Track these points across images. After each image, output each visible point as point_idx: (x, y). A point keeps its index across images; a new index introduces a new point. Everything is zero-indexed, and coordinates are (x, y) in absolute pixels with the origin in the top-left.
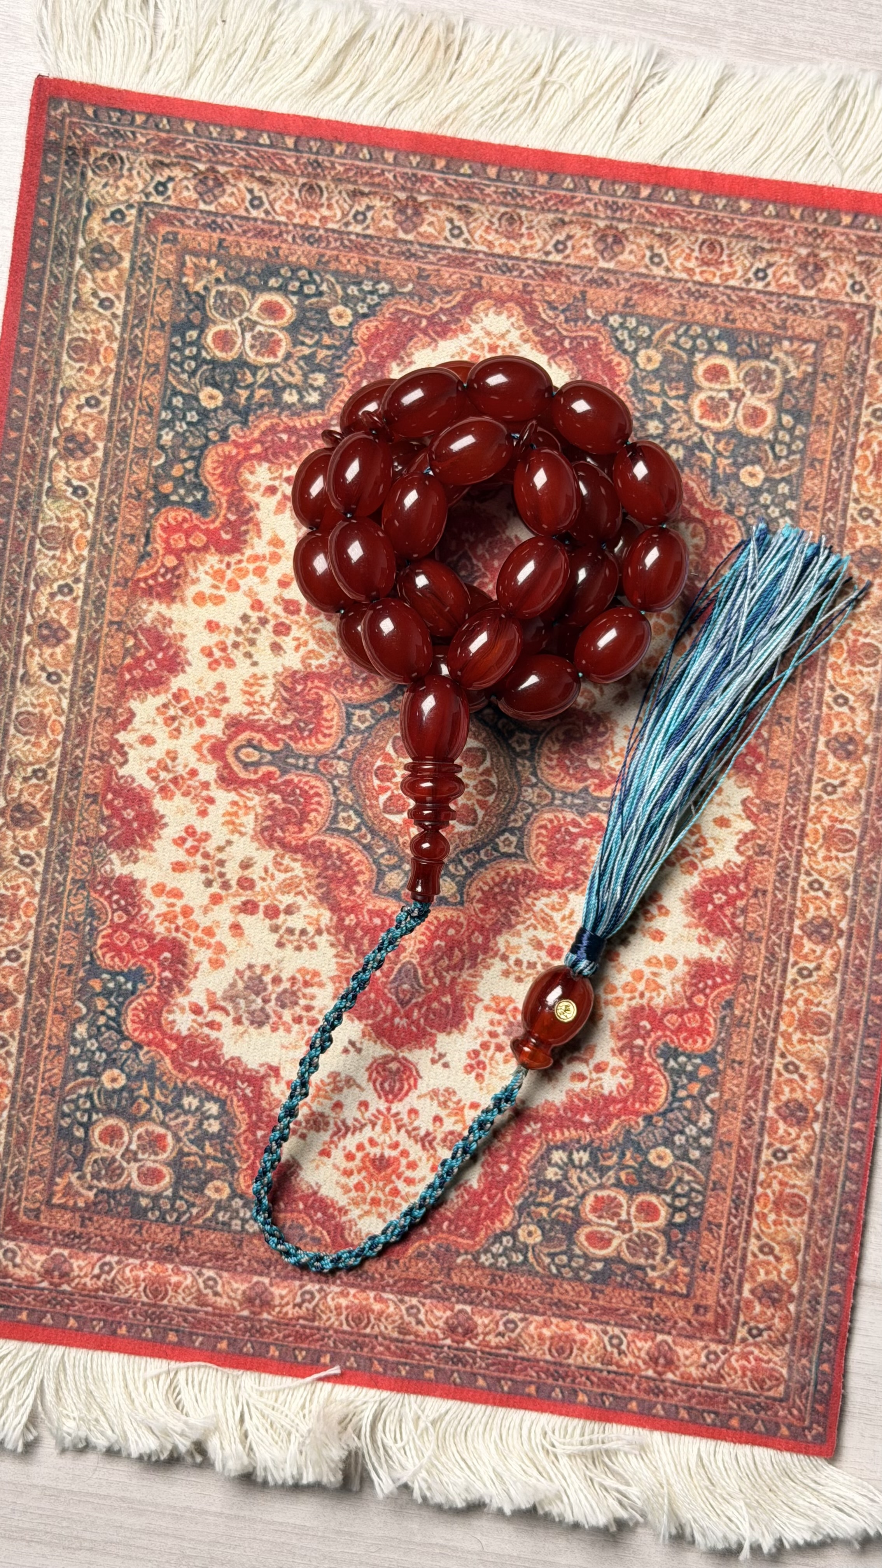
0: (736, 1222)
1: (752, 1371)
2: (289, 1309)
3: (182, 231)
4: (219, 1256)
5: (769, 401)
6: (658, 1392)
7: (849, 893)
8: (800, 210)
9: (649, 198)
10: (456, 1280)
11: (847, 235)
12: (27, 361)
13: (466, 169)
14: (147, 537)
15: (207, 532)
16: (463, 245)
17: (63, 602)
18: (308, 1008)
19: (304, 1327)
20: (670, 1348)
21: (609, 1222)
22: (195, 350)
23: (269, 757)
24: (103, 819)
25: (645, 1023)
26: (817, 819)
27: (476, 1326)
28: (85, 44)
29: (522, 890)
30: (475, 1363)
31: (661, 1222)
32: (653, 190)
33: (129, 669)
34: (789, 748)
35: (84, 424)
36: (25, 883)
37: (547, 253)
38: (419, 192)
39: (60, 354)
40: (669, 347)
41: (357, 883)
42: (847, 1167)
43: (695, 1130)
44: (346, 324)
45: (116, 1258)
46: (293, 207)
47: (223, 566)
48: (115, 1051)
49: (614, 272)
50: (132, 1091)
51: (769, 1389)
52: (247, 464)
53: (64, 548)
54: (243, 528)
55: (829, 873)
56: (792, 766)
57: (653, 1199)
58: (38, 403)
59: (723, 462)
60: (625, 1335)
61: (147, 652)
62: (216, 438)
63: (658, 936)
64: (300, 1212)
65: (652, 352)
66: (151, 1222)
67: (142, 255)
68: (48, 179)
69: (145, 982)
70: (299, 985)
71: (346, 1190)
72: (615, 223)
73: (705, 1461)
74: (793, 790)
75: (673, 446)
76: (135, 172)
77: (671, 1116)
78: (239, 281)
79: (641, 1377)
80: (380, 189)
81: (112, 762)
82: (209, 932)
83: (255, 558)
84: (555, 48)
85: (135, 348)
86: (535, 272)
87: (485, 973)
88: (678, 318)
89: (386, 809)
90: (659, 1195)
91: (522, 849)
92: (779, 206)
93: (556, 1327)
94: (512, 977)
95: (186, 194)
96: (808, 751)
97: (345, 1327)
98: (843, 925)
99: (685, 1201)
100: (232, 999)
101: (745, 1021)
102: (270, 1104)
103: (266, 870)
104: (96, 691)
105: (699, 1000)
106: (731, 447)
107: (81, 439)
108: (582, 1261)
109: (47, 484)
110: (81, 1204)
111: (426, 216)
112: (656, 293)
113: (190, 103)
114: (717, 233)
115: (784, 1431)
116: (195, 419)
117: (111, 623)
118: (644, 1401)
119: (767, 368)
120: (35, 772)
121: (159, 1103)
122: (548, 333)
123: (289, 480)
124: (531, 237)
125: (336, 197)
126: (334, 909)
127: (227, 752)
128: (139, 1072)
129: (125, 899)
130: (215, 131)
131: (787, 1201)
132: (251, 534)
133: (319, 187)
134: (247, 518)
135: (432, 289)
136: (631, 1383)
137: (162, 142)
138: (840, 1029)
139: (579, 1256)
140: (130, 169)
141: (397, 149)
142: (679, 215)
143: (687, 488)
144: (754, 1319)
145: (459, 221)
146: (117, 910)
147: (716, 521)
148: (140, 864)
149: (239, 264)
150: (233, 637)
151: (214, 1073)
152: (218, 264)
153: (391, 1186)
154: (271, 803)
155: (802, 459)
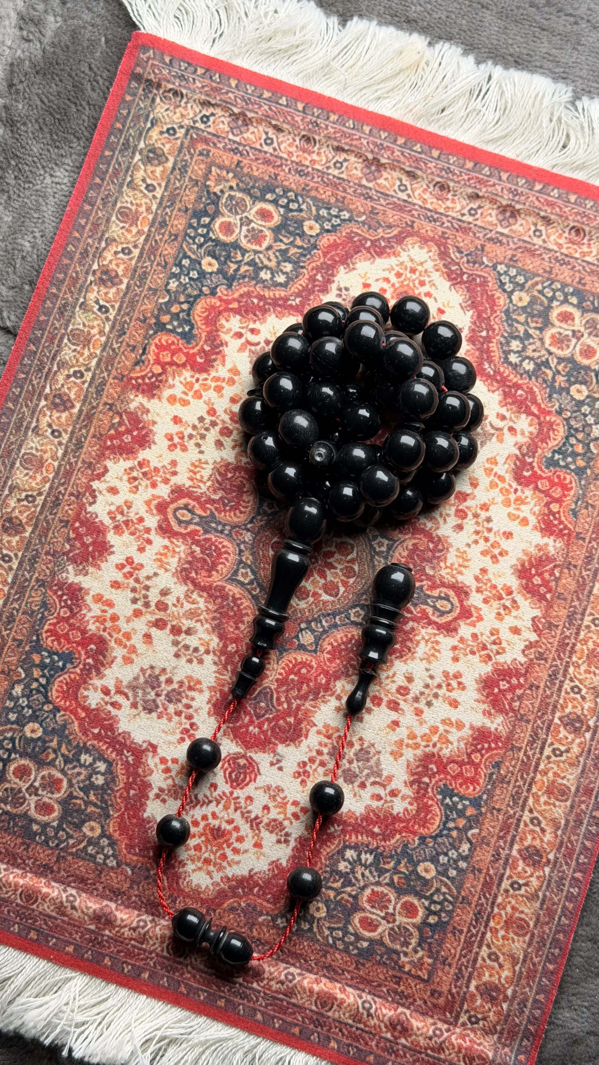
0: (474, 931)
1: (466, 1049)
2: (126, 931)
3: (213, 150)
4: (83, 880)
5: (598, 343)
9: (540, 192)
10: (255, 933)
12: (87, 215)
13: (418, 148)
14: (144, 349)
15: (187, 354)
16: (406, 198)
17: (75, 383)
18: (188, 707)
19: (133, 946)
20: (407, 1019)
21: (379, 912)
22: (205, 231)
23: (197, 520)
24: (68, 540)
25: (433, 766)
26: (585, 642)
27: (264, 972)
30: (257, 1001)
31: (418, 920)
32: (544, 187)
33: (112, 438)
34: (573, 586)
35: (117, 265)
37: (463, 215)
38: (382, 156)
39: (111, 215)
40: (536, 293)
41: (243, 622)
42: (564, 906)
43: (456, 854)
44: (314, 234)
45: (5, 866)
46: (293, 149)
47: (194, 380)
48: (40, 710)
49: (507, 236)
50: (44, 742)
52: (226, 314)
53: (84, 346)
54: (213, 357)
55: (587, 683)
56: (572, 601)
57: (416, 902)
58: (88, 244)
59: (560, 379)
60: (375, 1002)
61: (127, 429)
62: (208, 292)
63: (454, 704)
64: (149, 858)
65: (523, 294)
66: (38, 843)
67: (182, 160)
68: (128, 98)
69: (72, 663)
70: (185, 688)
74: (571, 617)
75: (527, 361)
76: (189, 105)
77: (440, 840)
78: (247, 191)
79: (381, 1038)
80: (356, 149)
81: (84, 500)
82: (128, 636)
83: (217, 379)
85: (164, 221)
86: (452, 226)
87: (322, 706)
88: (546, 275)
90: (419, 900)
93: (324, 985)
94: (342, 713)
95: (221, 126)
96: (586, 592)
98: (591, 723)
99: (438, 907)
100: (133, 687)
101: (506, 780)
102: (144, 771)
104: (84, 449)
105: (476, 758)
106: (567, 370)
107: (113, 274)
108: (352, 938)
109: (82, 300)
111: (384, 173)
112: (533, 255)
113: (236, 68)
114: (583, 223)
116: (196, 276)
117: (106, 404)
118: (380, 1056)
120: (27, 496)
121: (63, 755)
122: (454, 268)
123: (253, 331)
124: (453, 201)
125: (324, 149)
126: (221, 637)
127: (169, 510)
128: (53, 729)
129: (71, 600)
130: (250, 89)
131: (515, 923)
132: (218, 362)
133: (314, 140)
134: (217, 350)
135: (378, 222)
136: (372, 1040)
137: (212, 89)
138: (577, 799)
139: (352, 934)
140: (186, 103)
141: (373, 125)
142: (559, 207)
143: (531, 391)
144: (475, 1010)
145: (406, 181)
146: (64, 607)
147: (548, 418)
148: (88, 577)
149: (248, 180)
150: (190, 430)
151: (108, 740)
152: (234, 177)
153: (222, 852)
154: (192, 552)
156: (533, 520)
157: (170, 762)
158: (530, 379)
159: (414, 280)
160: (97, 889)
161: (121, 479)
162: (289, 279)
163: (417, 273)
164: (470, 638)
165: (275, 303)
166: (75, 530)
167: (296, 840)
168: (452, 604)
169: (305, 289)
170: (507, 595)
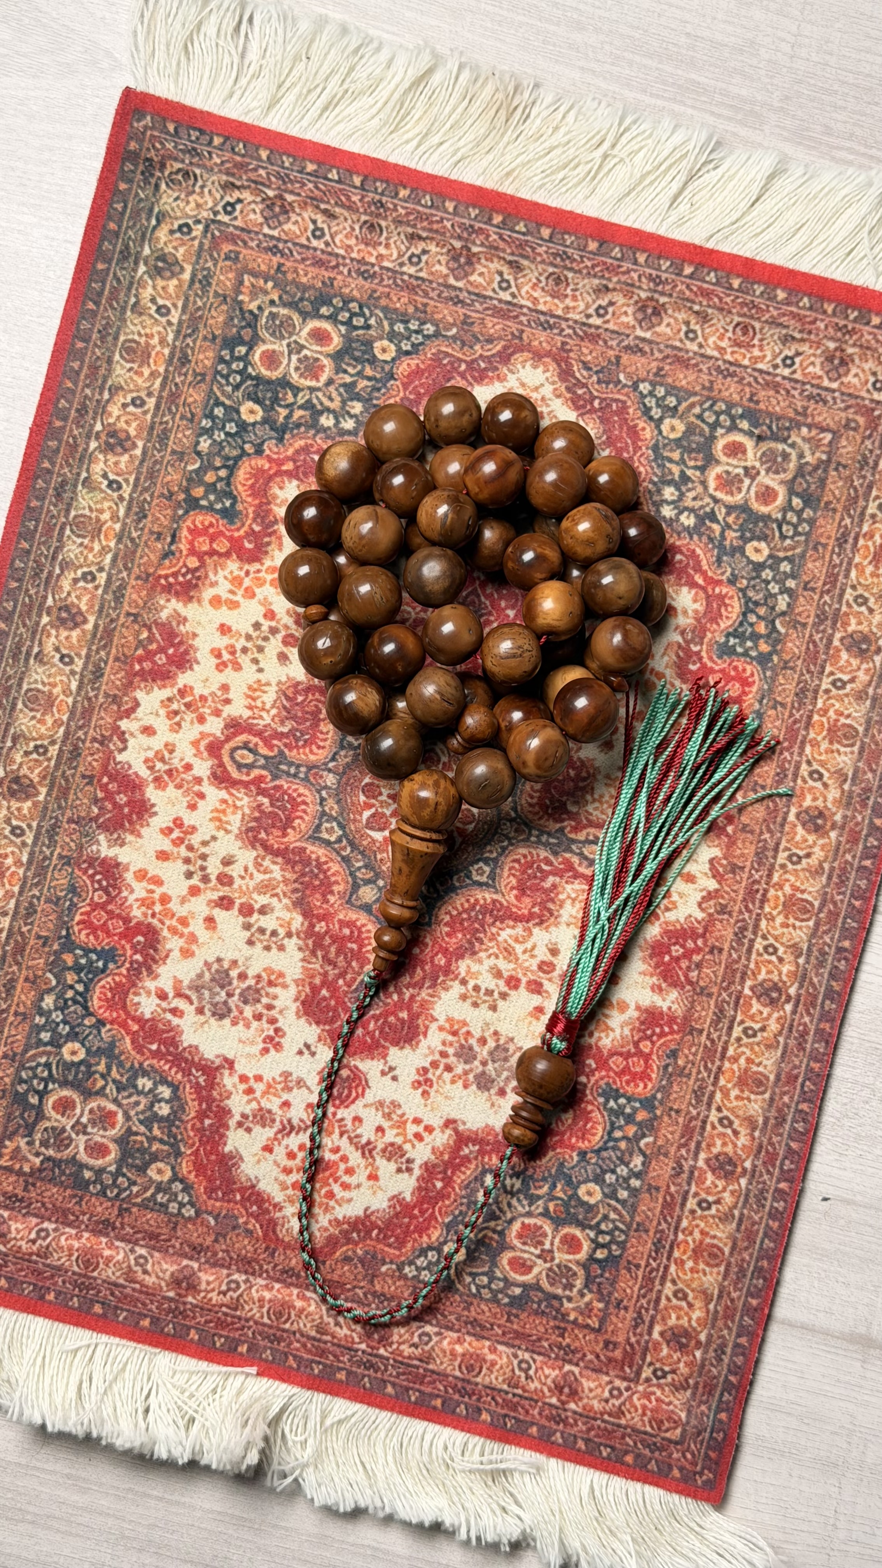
0: (654, 1264)
1: (652, 1411)
2: (213, 1295)
3: (244, 251)
4: (153, 1236)
5: (782, 482)
6: (558, 1419)
7: (801, 961)
8: (833, 306)
9: (691, 276)
10: (377, 1287)
11: (875, 335)
12: (80, 355)
13: (521, 227)
14: (174, 536)
15: (231, 539)
16: (509, 298)
17: (85, 589)
18: (270, 1007)
19: (226, 1314)
20: (576, 1379)
21: (532, 1250)
22: (241, 365)
23: (262, 761)
24: (96, 801)
25: (591, 1062)
26: (780, 886)
27: (392, 1334)
28: (174, 64)
29: (489, 920)
30: (386, 1370)
31: (582, 1255)
32: (696, 269)
33: (140, 660)
34: (761, 814)
35: (127, 422)
36: (13, 853)
37: (589, 316)
38: (474, 243)
39: (113, 352)
40: (693, 419)
41: (332, 892)
42: (767, 1225)
43: (626, 1170)
44: (389, 359)
45: (53, 1226)
46: (352, 242)
47: (242, 574)
48: (79, 1025)
49: (650, 342)
50: (89, 1066)
51: (667, 1431)
52: (278, 479)
53: (93, 537)
54: (266, 539)
55: (784, 940)
56: (761, 833)
57: (578, 1232)
58: (86, 397)
59: (731, 535)
60: (534, 1361)
61: (159, 646)
62: (252, 451)
64: (236, 1203)
65: (676, 422)
66: (92, 1194)
67: (204, 269)
68: (123, 186)
69: (116, 962)
70: (263, 983)
71: (284, 1187)
72: (656, 296)
73: (597, 1493)
74: (760, 855)
75: (686, 514)
76: (206, 190)
77: (604, 1154)
78: (292, 305)
79: (545, 1403)
80: (437, 234)
81: (112, 747)
82: (184, 922)
83: (274, 569)
84: (620, 125)
85: (185, 356)
86: (575, 333)
87: (443, 994)
88: (705, 393)
89: (369, 826)
90: (583, 1230)
91: (494, 880)
92: (814, 299)
93: (469, 1345)
94: (469, 1001)
95: (252, 216)
96: (779, 819)
97: (266, 1320)
98: (792, 991)
99: (608, 1238)
100: (197, 988)
101: (687, 1071)
102: (220, 1094)
103: (246, 869)
104: (105, 678)
105: (646, 1047)
106: (741, 521)
107: (123, 436)
108: (501, 1284)
109: (84, 475)
110: (27, 1169)
111: (478, 266)
112: (687, 367)
113: (267, 131)
114: (752, 317)
115: (676, 1473)
116: (234, 430)
117: (128, 614)
118: (544, 1427)
119: (784, 450)
120: (36, 747)
121: (114, 1081)
122: (580, 392)
124: (575, 298)
125: (394, 238)
126: (306, 914)
127: (223, 751)
128: (99, 1048)
129: (106, 878)
130: (287, 161)
131: (706, 1250)
132: (273, 546)
133: (380, 226)
134: (271, 530)
135: (474, 336)
136: (534, 1408)
137: (235, 165)
138: (777, 1090)
139: (500, 1279)
140: (202, 187)
141: (458, 200)
142: (718, 296)
143: (693, 555)
144: (660, 1361)
145: (508, 275)
146: (98, 890)
147: (717, 590)
148: (126, 848)
149: (294, 289)
150: (243, 642)
151: (171, 1058)
152: (274, 287)
153: (327, 1189)
154: (259, 806)
155: (807, 541)
157: (252, 1081)
158: (691, 538)
162: (360, 425)
167: (420, 1167)
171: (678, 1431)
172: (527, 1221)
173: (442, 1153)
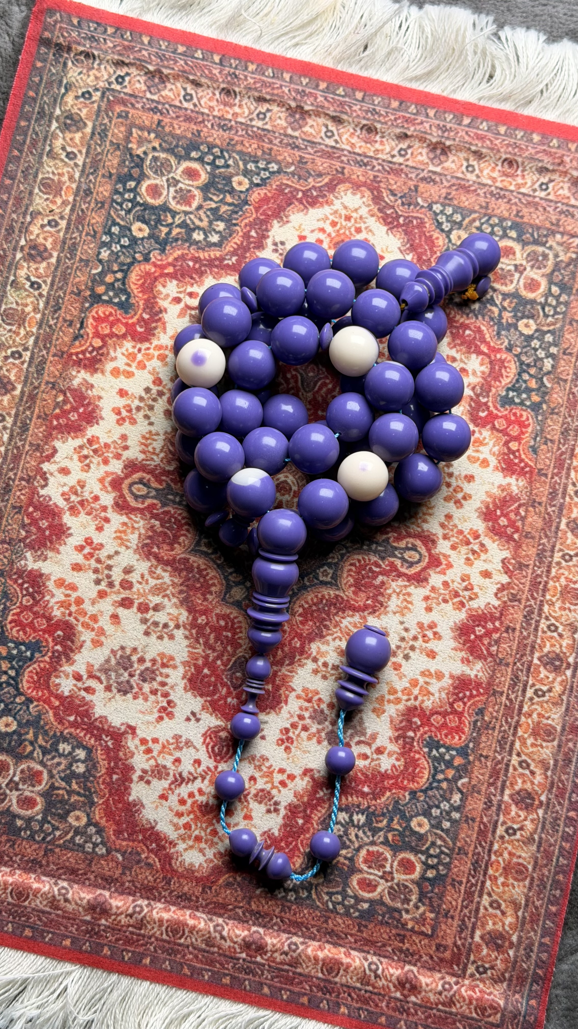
0: (473, 881)
1: (477, 1000)
2: (122, 918)
3: (132, 111)
4: (73, 871)
5: (543, 275)
6: (402, 1010)
7: (576, 636)
8: (575, 145)
9: (469, 126)
10: (254, 907)
12: (8, 189)
13: (341, 91)
14: (82, 323)
15: (126, 325)
16: (333, 144)
17: (14, 364)
18: (163, 684)
19: (132, 933)
20: (415, 977)
21: (376, 872)
22: (132, 195)
23: (153, 493)
24: (23, 526)
25: (416, 720)
26: (557, 578)
27: (266, 945)
29: (333, 610)
30: (263, 974)
31: (416, 875)
32: (472, 120)
33: (57, 417)
34: (539, 523)
35: (45, 239)
37: (393, 156)
39: (33, 187)
40: (474, 230)
42: (561, 847)
43: (448, 805)
44: (244, 190)
46: (214, 103)
47: (136, 351)
48: (12, 703)
49: (440, 174)
50: (20, 735)
51: (489, 1016)
52: (161, 280)
53: (19, 325)
54: (154, 325)
55: (563, 620)
56: (540, 538)
57: (412, 857)
58: (13, 220)
59: (507, 315)
60: (381, 963)
61: (72, 407)
62: (141, 259)
63: (432, 655)
64: (139, 842)
65: (461, 232)
66: (23, 839)
67: (101, 124)
68: (39, 64)
69: (41, 652)
70: (158, 665)
71: (176, 827)
74: (540, 556)
76: (102, 67)
77: (430, 793)
78: (171, 151)
79: (391, 998)
80: (278, 98)
81: (36, 484)
82: (94, 618)
83: (159, 347)
85: (89, 189)
86: (383, 169)
87: (299, 670)
88: (483, 211)
90: (416, 855)
91: (336, 580)
92: (561, 141)
93: (328, 951)
94: (320, 675)
95: (138, 85)
96: (553, 528)
97: (164, 936)
98: (571, 660)
99: (435, 861)
100: (106, 670)
101: (491, 726)
102: (125, 755)
104: (30, 431)
105: (459, 706)
106: (513, 305)
107: (42, 248)
108: (352, 901)
109: (12, 278)
111: (309, 120)
112: (468, 192)
113: (147, 24)
114: (515, 154)
116: (126, 244)
117: (47, 383)
118: (392, 1017)
119: (544, 252)
121: (40, 747)
122: (389, 212)
123: (191, 295)
124: (382, 143)
125: (245, 101)
126: (190, 610)
127: (123, 486)
128: (28, 721)
129: (33, 587)
130: (164, 45)
131: (514, 868)
132: (159, 330)
133: (235, 92)
134: (157, 318)
135: (308, 172)
136: (382, 1002)
137: (125, 48)
138: (564, 738)
139: (351, 897)
140: (99, 65)
141: (293, 72)
142: (489, 139)
143: (479, 331)
144: (482, 959)
145: (332, 126)
146: (26, 595)
147: (498, 356)
148: (48, 562)
149: (170, 139)
150: (137, 403)
151: (85, 727)
152: (156, 137)
153: (211, 828)
154: (152, 527)
155: (564, 318)
156: (493, 461)
157: (150, 743)
158: (477, 318)
159: (350, 228)
160: (89, 879)
161: (71, 459)
162: (224, 239)
163: (353, 220)
164: (442, 587)
165: (211, 263)
166: (29, 515)
167: (285, 808)
168: (420, 554)
169: (240, 247)
170: (475, 539)
171: (499, 1015)
172: (372, 849)
173: (302, 796)
